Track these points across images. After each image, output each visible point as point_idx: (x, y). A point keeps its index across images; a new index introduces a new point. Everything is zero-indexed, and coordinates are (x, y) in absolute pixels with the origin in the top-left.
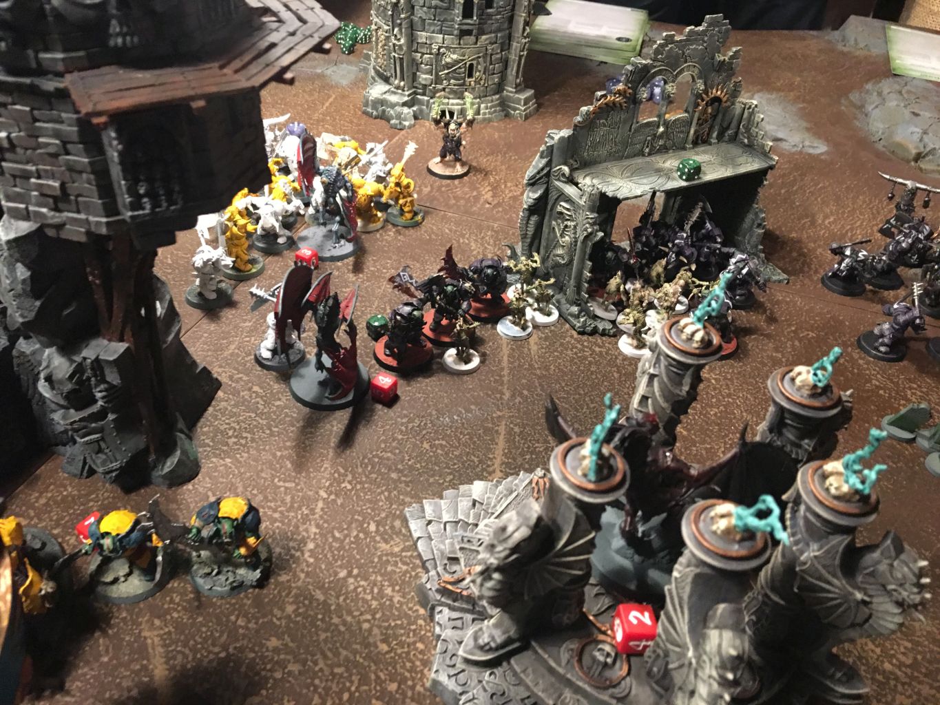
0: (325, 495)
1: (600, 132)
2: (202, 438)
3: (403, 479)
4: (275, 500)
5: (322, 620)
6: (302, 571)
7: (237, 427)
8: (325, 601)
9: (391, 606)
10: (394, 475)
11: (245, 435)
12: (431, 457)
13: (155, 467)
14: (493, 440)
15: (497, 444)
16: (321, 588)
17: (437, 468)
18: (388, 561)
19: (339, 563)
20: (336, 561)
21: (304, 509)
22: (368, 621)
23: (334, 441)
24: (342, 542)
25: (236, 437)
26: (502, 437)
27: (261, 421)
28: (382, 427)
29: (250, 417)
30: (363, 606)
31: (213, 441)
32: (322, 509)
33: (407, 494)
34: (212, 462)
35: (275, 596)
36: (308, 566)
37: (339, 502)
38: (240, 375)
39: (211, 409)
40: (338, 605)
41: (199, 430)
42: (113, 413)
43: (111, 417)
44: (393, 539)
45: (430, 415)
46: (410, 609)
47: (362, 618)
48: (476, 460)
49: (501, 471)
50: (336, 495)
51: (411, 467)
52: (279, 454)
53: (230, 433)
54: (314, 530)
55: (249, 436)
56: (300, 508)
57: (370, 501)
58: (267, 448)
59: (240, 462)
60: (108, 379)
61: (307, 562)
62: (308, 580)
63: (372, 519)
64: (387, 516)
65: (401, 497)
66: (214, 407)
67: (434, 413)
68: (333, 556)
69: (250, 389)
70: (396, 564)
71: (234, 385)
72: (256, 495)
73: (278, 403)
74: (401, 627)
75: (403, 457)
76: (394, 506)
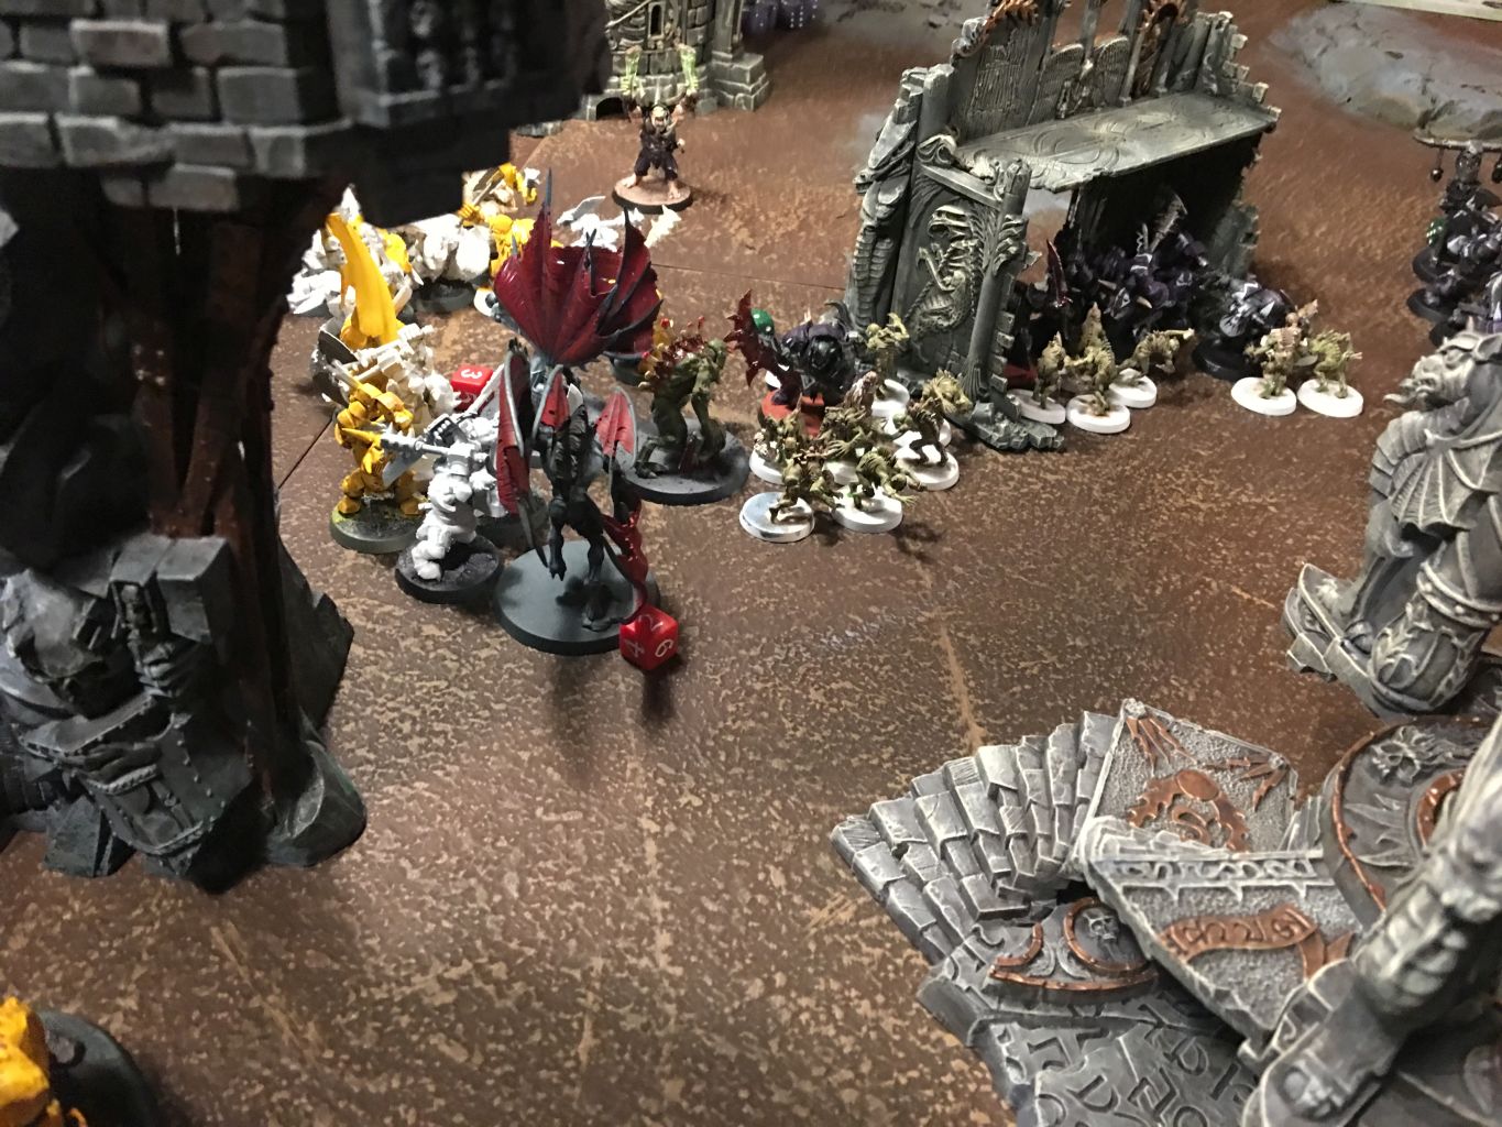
0: (655, 828)
1: (996, 69)
2: (347, 746)
3: (798, 767)
4: (548, 855)
5: (751, 1100)
6: (667, 998)
7: (417, 714)
8: (740, 1057)
9: (884, 1038)
10: (776, 764)
11: (438, 727)
12: (834, 716)
13: (275, 822)
14: (937, 666)
15: (948, 673)
16: (721, 1028)
17: (856, 737)
18: (837, 946)
19: (738, 966)
20: (730, 963)
21: (620, 862)
22: (849, 1084)
23: (630, 714)
24: (725, 919)
25: (421, 734)
26: (952, 658)
27: (462, 694)
28: (715, 672)
29: (436, 688)
30: (826, 1054)
31: (372, 749)
32: (659, 857)
33: (818, 797)
34: (386, 796)
35: (629, 1068)
36: (675, 983)
37: (688, 835)
38: (388, 608)
39: (346, 684)
40: (771, 1059)
41: (334, 729)
42: (178, 713)
43: (177, 721)
44: (828, 896)
45: (799, 635)
46: (925, 1039)
47: (834, 1079)
48: (923, 709)
49: (980, 725)
50: (676, 823)
51: (803, 741)
52: (525, 756)
53: (406, 727)
54: (657, 904)
55: (449, 727)
56: (610, 862)
57: (752, 825)
58: (496, 746)
59: (448, 785)
60: (177, 630)
61: (669, 976)
62: (687, 1016)
63: (769, 858)
64: (797, 851)
65: (810, 806)
66: (352, 678)
67: (805, 630)
68: (720, 953)
69: (417, 634)
70: (855, 948)
71: (379, 629)
72: (507, 851)
73: (484, 653)
74: (922, 1083)
75: (780, 723)
76: (803, 827)
